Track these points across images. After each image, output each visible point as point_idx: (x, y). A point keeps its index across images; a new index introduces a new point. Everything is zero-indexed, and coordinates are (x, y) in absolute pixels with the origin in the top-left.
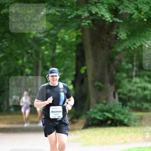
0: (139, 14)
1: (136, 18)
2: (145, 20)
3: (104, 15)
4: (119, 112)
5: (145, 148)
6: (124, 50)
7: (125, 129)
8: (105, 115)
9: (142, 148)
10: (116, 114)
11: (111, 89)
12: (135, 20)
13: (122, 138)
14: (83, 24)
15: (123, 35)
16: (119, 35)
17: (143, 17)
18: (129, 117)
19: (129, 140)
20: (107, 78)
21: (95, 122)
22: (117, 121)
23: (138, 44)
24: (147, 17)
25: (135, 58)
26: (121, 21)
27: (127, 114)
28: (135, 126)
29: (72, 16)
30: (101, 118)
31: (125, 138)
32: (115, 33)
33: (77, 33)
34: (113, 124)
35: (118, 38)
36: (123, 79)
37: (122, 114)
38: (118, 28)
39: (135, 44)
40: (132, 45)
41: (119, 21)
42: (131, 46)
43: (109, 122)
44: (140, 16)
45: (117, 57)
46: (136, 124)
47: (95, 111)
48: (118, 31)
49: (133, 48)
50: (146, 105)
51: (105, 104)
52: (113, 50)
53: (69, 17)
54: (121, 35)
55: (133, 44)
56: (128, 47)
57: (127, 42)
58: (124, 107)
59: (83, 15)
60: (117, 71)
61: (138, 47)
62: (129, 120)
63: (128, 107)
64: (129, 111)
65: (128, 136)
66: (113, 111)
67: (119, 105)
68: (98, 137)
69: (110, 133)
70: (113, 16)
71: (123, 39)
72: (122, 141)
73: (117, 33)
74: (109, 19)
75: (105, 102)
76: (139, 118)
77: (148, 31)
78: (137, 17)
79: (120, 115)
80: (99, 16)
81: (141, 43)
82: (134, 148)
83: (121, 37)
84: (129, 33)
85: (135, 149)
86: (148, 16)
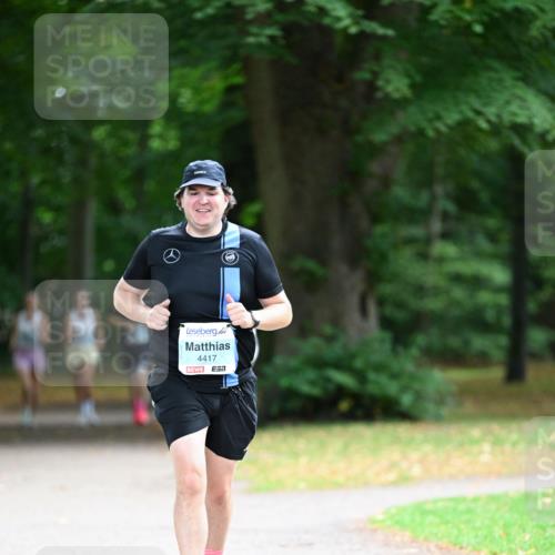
0: (454, 8)
1: (443, 22)
2: (478, 28)
3: (329, 6)
4: (380, 368)
5: (475, 500)
6: (399, 139)
7: (402, 430)
8: (328, 380)
9: (464, 499)
10: (372, 376)
11: (354, 282)
12: (441, 27)
13: (393, 466)
14: (251, 40)
15: (396, 84)
16: (380, 83)
17: (468, 18)
18: (416, 386)
19: (416, 470)
20: (337, 243)
21: (294, 404)
22: (374, 400)
23: (452, 117)
24: (485, 18)
25: (440, 171)
26: (390, 32)
27: (413, 377)
28: (438, 419)
29: (210, 11)
30: (315, 391)
31: (404, 465)
32: (366, 76)
33: (226, 77)
34: (359, 413)
35: (379, 95)
36: (395, 246)
37: (394, 376)
38: (377, 57)
39: (438, 117)
40: (430, 121)
41: (381, 31)
42: (424, 124)
43: (344, 406)
44: (459, 13)
45: (375, 167)
46: (445, 411)
47: (294, 362)
48: (376, 68)
49: (431, 133)
50: (479, 342)
51: (330, 339)
52: (359, 138)
53: (199, 15)
54: (388, 81)
55: (431, 115)
56: (412, 128)
57: (412, 110)
58: (400, 349)
59: (250, 10)
60: (376, 219)
61: (450, 128)
62: (419, 396)
63: (414, 351)
64: (419, 365)
65: (415, 455)
66: (358, 363)
67: (383, 341)
68: (303, 460)
69: (346, 446)
70: (360, 13)
71: (396, 95)
72: (392, 476)
73: (376, 74)
74: (347, 22)
75: (328, 329)
76: (454, 388)
77: (489, 68)
78: (448, 16)
79: (383, 379)
80: (310, 12)
81: (461, 112)
82: (435, 502)
83: (390, 89)
84: (418, 79)
85: (440, 504)
86: (489, 15)
